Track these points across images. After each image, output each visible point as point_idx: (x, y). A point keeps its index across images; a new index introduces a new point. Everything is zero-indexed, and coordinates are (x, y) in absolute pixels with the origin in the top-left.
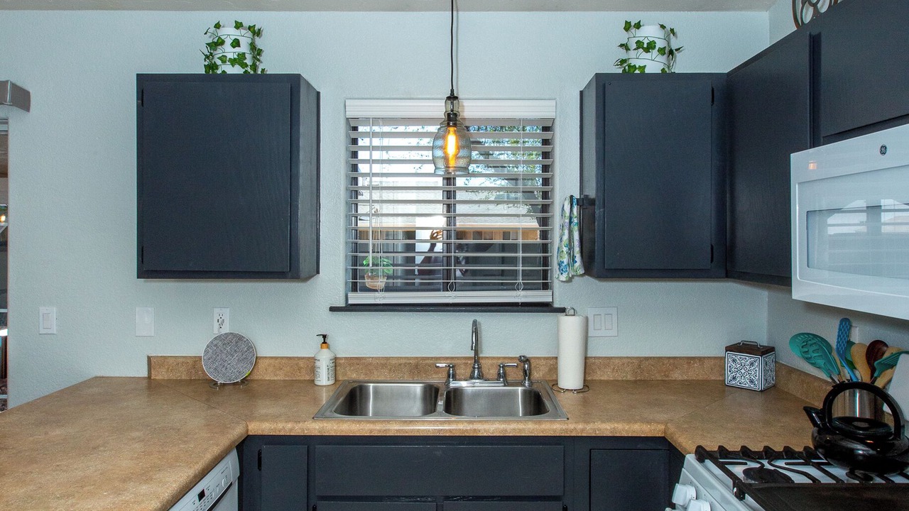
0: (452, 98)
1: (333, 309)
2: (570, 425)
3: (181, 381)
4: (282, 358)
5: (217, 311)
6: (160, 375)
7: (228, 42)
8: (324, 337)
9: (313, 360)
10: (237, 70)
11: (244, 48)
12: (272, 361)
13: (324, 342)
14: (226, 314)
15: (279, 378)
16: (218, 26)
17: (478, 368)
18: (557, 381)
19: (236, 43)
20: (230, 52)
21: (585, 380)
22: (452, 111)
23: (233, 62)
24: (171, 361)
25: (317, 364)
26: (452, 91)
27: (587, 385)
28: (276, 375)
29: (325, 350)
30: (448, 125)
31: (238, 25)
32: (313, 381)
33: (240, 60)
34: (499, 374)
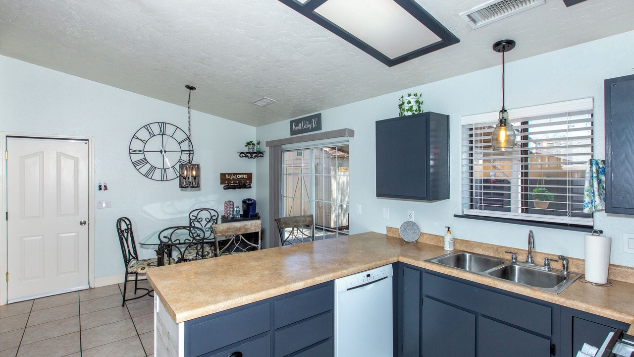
0: (504, 111)
1: (455, 216)
2: (555, 297)
3: (396, 238)
4: (433, 235)
5: (409, 212)
6: (390, 235)
7: (406, 102)
8: (449, 228)
9: (443, 237)
10: (410, 113)
11: (413, 103)
12: (429, 236)
13: (449, 231)
14: (413, 213)
15: (432, 244)
16: (402, 97)
17: (531, 257)
18: (584, 275)
19: (409, 102)
20: (407, 106)
21: (608, 279)
22: (503, 118)
23: (408, 110)
24: (393, 229)
25: (445, 240)
26: (503, 107)
27: (610, 282)
28: (431, 242)
29: (449, 234)
30: (501, 126)
31: (409, 95)
32: (443, 247)
33: (410, 109)
34: (545, 263)
